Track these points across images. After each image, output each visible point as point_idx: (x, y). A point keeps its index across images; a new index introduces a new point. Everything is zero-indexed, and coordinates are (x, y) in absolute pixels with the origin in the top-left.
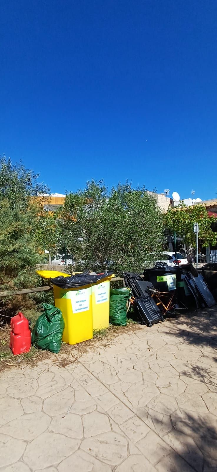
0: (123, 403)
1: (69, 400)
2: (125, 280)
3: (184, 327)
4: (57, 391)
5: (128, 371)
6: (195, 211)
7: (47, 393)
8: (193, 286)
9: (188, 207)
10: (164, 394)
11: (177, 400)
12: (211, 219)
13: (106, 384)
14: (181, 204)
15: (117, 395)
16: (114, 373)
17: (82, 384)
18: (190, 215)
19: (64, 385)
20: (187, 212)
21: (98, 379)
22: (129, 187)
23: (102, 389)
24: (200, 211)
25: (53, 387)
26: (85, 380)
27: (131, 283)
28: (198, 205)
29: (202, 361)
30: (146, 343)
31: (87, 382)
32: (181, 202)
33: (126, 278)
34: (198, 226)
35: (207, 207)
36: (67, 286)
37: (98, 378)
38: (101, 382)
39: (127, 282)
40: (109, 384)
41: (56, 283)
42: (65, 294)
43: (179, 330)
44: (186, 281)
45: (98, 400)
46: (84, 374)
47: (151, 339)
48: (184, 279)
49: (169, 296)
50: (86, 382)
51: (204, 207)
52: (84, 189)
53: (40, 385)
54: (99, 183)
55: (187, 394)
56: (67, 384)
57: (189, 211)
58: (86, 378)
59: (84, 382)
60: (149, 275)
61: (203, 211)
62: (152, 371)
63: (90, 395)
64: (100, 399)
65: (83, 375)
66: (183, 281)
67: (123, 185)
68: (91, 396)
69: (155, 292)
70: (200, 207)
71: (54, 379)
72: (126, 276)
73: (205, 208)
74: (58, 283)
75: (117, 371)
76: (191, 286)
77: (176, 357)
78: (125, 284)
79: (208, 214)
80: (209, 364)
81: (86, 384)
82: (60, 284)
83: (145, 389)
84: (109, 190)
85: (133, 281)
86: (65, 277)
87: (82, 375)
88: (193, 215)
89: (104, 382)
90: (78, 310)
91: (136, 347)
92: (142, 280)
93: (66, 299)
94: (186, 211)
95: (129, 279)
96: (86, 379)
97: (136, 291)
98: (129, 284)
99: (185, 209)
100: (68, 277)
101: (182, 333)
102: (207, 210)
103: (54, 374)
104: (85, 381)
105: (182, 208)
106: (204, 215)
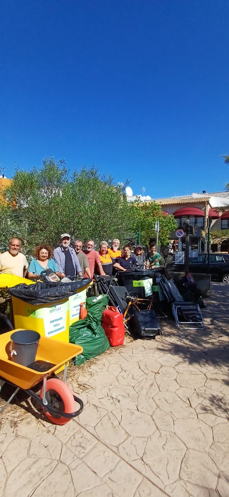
0: (147, 478)
1: (66, 492)
2: (97, 285)
3: (173, 340)
4: (42, 478)
5: (134, 417)
6: (150, 208)
7: (24, 485)
8: (167, 290)
9: (145, 204)
10: (193, 449)
11: (211, 457)
12: (164, 218)
13: (112, 446)
14: (137, 200)
15: (133, 464)
16: (116, 423)
17: (77, 453)
18: (145, 213)
19: (50, 461)
20: (143, 209)
21: (96, 438)
22: (96, 173)
23: (108, 456)
24: (155, 209)
25: (34, 470)
26: (79, 444)
27: (105, 289)
28: (153, 203)
29: (210, 387)
30: (138, 367)
31: (83, 447)
32: (138, 197)
33: (99, 283)
34: (159, 224)
35: (163, 206)
36: (39, 300)
37: (98, 437)
38: (104, 444)
39: (100, 288)
40: (116, 445)
41: (19, 296)
42: (34, 311)
43: (170, 344)
44: (161, 285)
45: (109, 481)
46: (75, 431)
47: (141, 360)
48: (159, 283)
49: (147, 303)
50: (81, 448)
51: (159, 205)
52: (40, 168)
53: (9, 469)
54: (60, 163)
55: (218, 444)
56: (54, 458)
57: (145, 207)
58: (80, 440)
59: (80, 449)
60: (123, 278)
61: (158, 209)
62: (162, 411)
63: (95, 473)
64: (113, 480)
65: (74, 435)
66: (158, 285)
67: (88, 169)
68: (97, 475)
69: (133, 299)
70: (156, 205)
71: (31, 452)
72: (100, 281)
73: (160, 207)
74: (24, 296)
75: (120, 419)
76: (166, 291)
77: (180, 384)
78: (98, 290)
79: (162, 213)
80: (220, 391)
81: (84, 452)
82: (26, 297)
83: (166, 444)
84: (71, 174)
85: (108, 286)
86: (28, 285)
87: (72, 434)
88: (149, 213)
89: (108, 442)
90: (52, 332)
91: (128, 375)
92: (116, 285)
93: (35, 319)
94: (142, 207)
95: (103, 285)
96: (81, 442)
97: (112, 298)
98: (103, 289)
99: (141, 205)
100: (33, 284)
101: (176, 350)
102: (161, 209)
103: (28, 440)
104: (81, 446)
105: (138, 204)
106: (159, 214)
